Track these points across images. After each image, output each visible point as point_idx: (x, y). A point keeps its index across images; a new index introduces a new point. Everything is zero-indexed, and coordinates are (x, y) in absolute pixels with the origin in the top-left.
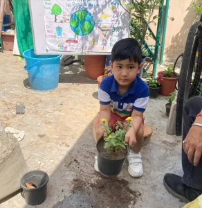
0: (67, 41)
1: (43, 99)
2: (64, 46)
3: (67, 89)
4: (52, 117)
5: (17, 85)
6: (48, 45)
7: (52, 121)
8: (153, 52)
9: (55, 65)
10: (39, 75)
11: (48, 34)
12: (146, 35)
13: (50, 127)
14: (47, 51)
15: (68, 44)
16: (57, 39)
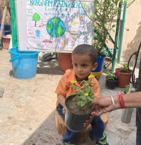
0: (44, 41)
1: (21, 85)
2: (42, 45)
3: (42, 79)
5: (3, 74)
6: (29, 44)
7: (23, 105)
8: (112, 53)
9: (34, 59)
10: (20, 67)
11: (29, 35)
12: (107, 39)
13: (20, 110)
14: (28, 48)
15: (44, 43)
16: (36, 39)
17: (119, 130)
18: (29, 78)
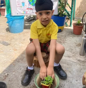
0: (27, 9)
1: (15, 37)
2: (26, 11)
4: (18, 47)
6: (18, 11)
7: (18, 49)
13: (16, 52)
14: (18, 14)
15: (28, 10)
16: (22, 8)
17: (79, 60)
18: (19, 32)
